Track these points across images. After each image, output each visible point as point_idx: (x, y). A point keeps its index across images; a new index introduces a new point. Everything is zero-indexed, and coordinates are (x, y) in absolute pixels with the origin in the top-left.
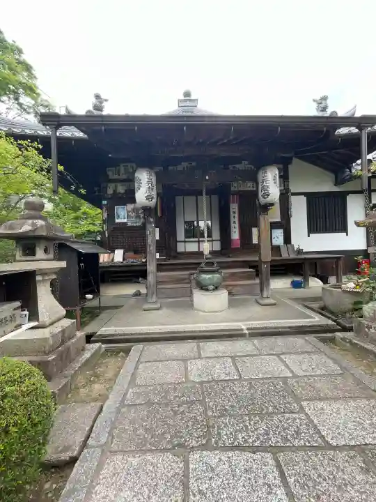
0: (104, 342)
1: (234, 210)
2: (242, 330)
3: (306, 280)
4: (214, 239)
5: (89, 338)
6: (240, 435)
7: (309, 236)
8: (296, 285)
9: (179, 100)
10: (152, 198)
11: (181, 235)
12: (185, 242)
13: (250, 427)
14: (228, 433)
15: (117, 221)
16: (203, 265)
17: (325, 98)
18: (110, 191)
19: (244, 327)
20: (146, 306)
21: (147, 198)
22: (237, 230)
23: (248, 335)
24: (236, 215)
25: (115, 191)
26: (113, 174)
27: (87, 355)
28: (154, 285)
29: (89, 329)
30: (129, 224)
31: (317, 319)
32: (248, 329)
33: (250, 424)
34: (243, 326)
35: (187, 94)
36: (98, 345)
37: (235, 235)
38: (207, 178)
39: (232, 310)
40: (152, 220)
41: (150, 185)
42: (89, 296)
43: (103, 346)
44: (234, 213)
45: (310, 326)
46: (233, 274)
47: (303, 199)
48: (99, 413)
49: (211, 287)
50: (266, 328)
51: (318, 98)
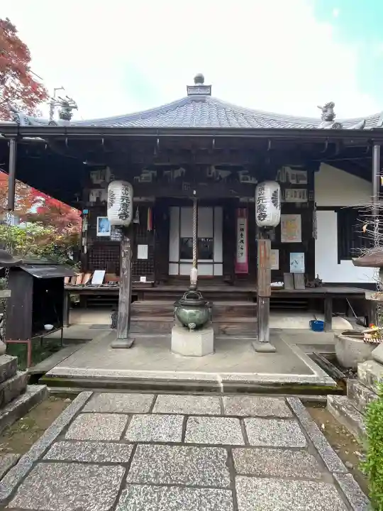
0: (50, 384)
1: (242, 227)
2: (216, 382)
3: (329, 321)
4: (215, 261)
5: (35, 379)
6: (148, 506)
7: (339, 263)
8: (316, 327)
9: (188, 87)
10: (127, 216)
11: (174, 254)
12: (179, 263)
13: (163, 498)
14: (137, 502)
15: (99, 234)
16: (185, 297)
17: (331, 106)
18: (93, 199)
19: (220, 379)
20: (115, 343)
21: (120, 216)
22: (245, 251)
23: (222, 391)
24: (245, 233)
25: (98, 199)
26: (97, 178)
27: (25, 398)
28: (125, 318)
29: (40, 367)
30: (112, 239)
31: (316, 375)
32: (223, 382)
33: (165, 495)
34: (219, 377)
35: (199, 79)
36: (42, 387)
37: (242, 258)
38: (195, 193)
39: (218, 355)
40: (128, 240)
41: (125, 201)
42: (49, 327)
43: (49, 389)
44: (242, 230)
45: (301, 384)
46: (232, 308)
47: (333, 216)
48: (13, 466)
49: (192, 325)
50: (245, 382)
51: (323, 105)
